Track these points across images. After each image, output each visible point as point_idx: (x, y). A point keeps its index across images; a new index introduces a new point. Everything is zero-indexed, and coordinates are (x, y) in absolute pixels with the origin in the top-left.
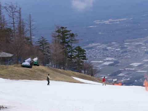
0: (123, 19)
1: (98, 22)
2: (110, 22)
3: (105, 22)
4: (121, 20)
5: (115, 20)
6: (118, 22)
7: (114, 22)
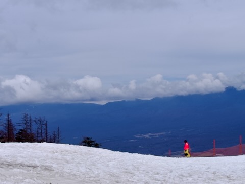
0: (162, 133)
1: (138, 136)
2: (150, 136)
3: (145, 136)
4: (160, 134)
5: (154, 135)
6: (157, 136)
7: (153, 136)
